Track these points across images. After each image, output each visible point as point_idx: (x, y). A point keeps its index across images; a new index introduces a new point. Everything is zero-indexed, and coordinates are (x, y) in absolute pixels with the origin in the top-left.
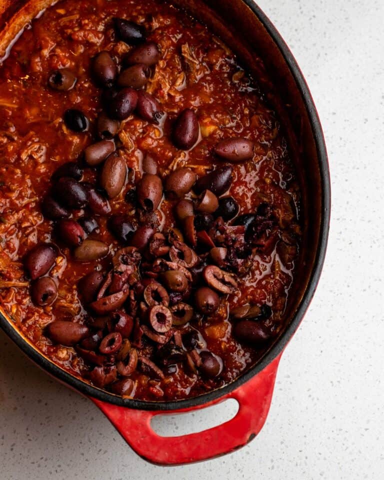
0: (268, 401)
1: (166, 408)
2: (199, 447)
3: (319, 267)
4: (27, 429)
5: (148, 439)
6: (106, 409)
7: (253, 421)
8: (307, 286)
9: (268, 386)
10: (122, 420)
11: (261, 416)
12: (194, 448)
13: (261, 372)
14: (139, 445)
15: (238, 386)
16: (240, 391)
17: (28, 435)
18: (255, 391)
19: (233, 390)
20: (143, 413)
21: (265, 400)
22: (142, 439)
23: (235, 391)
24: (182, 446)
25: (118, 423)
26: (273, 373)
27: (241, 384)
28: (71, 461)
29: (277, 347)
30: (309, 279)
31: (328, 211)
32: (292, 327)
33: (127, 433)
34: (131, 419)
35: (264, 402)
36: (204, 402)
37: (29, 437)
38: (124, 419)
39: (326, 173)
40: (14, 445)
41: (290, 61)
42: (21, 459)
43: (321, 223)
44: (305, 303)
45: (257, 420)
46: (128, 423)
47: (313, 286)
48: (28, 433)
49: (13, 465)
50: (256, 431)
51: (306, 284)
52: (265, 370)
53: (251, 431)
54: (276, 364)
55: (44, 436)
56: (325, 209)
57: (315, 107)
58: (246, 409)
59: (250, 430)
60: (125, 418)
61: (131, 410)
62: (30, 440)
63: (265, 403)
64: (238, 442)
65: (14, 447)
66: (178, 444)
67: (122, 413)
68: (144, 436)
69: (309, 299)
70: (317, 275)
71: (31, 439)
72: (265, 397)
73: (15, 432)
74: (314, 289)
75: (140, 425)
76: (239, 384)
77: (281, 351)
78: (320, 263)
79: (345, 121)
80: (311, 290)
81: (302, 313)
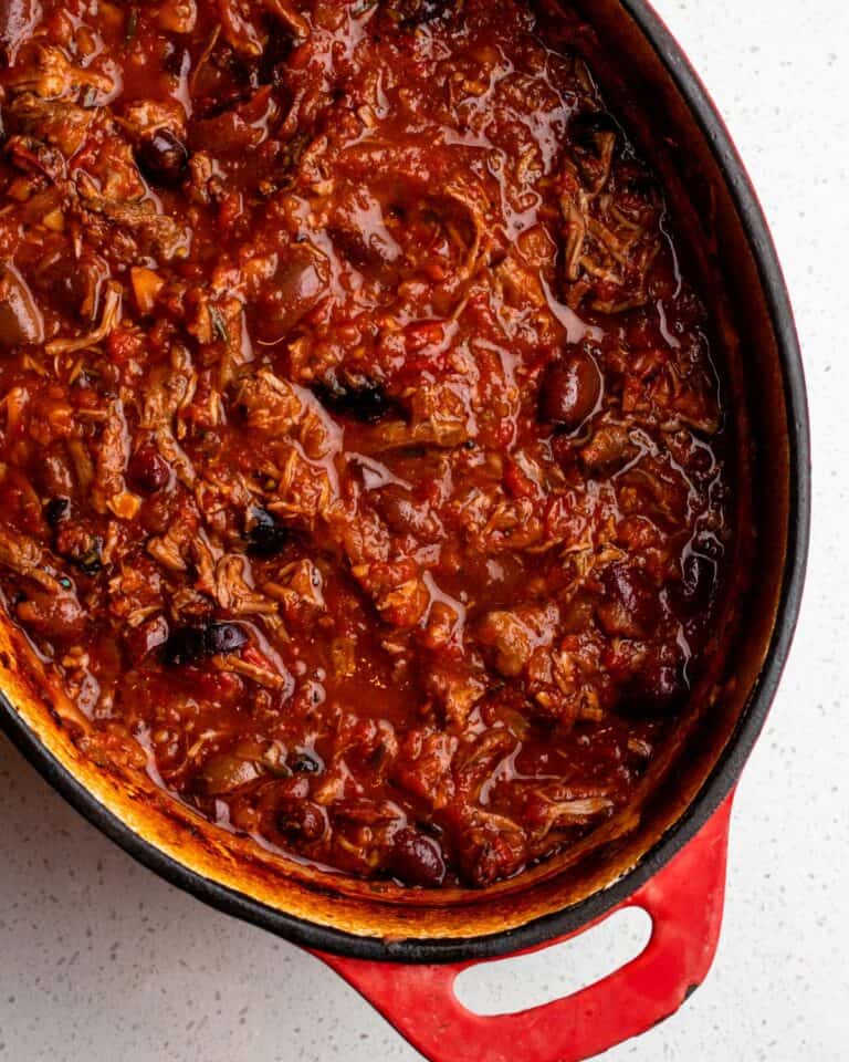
0: (717, 904)
1: (487, 952)
2: (573, 1033)
3: (798, 570)
4: (141, 906)
5: (454, 1028)
6: (350, 972)
7: (689, 956)
8: (774, 620)
9: (713, 870)
10: (389, 993)
11: (706, 942)
12: (563, 1036)
13: (693, 840)
14: (436, 1046)
15: (646, 880)
16: (652, 889)
17: (145, 920)
18: (684, 883)
19: (636, 889)
20: (435, 970)
21: (711, 902)
22: (442, 1031)
23: (640, 892)
24: (536, 1035)
25: (382, 1002)
26: (719, 837)
27: (653, 873)
28: (252, 966)
29: (723, 776)
30: (778, 602)
31: (803, 430)
32: (751, 722)
33: (406, 1020)
34: (411, 988)
35: (708, 909)
36: (573, 926)
37: (148, 924)
38: (393, 990)
39: (788, 334)
40: (116, 946)
41: (671, 58)
42: (137, 977)
43: (791, 459)
44: (777, 663)
45: (699, 953)
46: (405, 998)
47: (789, 619)
48: (144, 913)
49: (123, 992)
50: (697, 978)
51: (772, 613)
52: (701, 833)
53: (688, 980)
54: (726, 816)
55: (183, 917)
56: (797, 426)
57: (743, 168)
58: (670, 931)
59: (683, 978)
60: (397, 985)
61: (407, 967)
62: (151, 930)
63: (712, 910)
64: (660, 1008)
65: (118, 951)
66: (526, 1032)
67: (387, 977)
68: (446, 1022)
69: (783, 651)
70: (794, 589)
71: (154, 927)
72: (710, 896)
73: (113, 916)
74: (791, 625)
75: (433, 999)
76: (647, 873)
77: (733, 783)
78: (799, 559)
79: (783, 64)
80: (785, 626)
81: (772, 687)
